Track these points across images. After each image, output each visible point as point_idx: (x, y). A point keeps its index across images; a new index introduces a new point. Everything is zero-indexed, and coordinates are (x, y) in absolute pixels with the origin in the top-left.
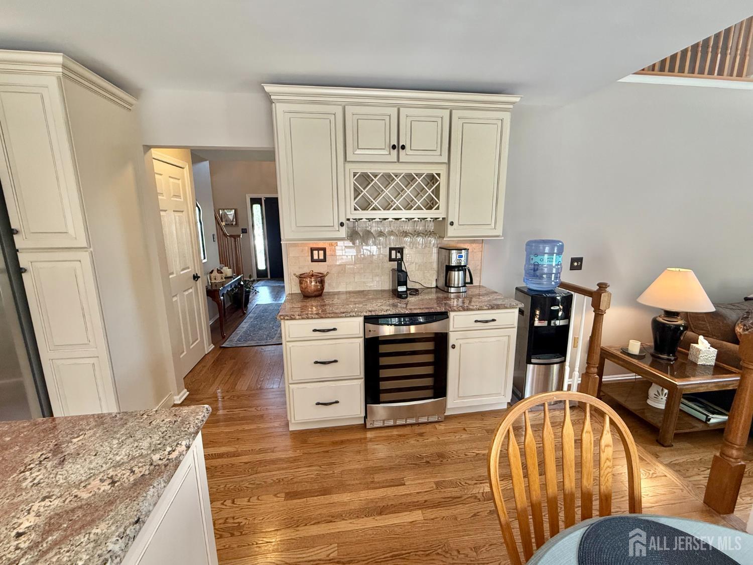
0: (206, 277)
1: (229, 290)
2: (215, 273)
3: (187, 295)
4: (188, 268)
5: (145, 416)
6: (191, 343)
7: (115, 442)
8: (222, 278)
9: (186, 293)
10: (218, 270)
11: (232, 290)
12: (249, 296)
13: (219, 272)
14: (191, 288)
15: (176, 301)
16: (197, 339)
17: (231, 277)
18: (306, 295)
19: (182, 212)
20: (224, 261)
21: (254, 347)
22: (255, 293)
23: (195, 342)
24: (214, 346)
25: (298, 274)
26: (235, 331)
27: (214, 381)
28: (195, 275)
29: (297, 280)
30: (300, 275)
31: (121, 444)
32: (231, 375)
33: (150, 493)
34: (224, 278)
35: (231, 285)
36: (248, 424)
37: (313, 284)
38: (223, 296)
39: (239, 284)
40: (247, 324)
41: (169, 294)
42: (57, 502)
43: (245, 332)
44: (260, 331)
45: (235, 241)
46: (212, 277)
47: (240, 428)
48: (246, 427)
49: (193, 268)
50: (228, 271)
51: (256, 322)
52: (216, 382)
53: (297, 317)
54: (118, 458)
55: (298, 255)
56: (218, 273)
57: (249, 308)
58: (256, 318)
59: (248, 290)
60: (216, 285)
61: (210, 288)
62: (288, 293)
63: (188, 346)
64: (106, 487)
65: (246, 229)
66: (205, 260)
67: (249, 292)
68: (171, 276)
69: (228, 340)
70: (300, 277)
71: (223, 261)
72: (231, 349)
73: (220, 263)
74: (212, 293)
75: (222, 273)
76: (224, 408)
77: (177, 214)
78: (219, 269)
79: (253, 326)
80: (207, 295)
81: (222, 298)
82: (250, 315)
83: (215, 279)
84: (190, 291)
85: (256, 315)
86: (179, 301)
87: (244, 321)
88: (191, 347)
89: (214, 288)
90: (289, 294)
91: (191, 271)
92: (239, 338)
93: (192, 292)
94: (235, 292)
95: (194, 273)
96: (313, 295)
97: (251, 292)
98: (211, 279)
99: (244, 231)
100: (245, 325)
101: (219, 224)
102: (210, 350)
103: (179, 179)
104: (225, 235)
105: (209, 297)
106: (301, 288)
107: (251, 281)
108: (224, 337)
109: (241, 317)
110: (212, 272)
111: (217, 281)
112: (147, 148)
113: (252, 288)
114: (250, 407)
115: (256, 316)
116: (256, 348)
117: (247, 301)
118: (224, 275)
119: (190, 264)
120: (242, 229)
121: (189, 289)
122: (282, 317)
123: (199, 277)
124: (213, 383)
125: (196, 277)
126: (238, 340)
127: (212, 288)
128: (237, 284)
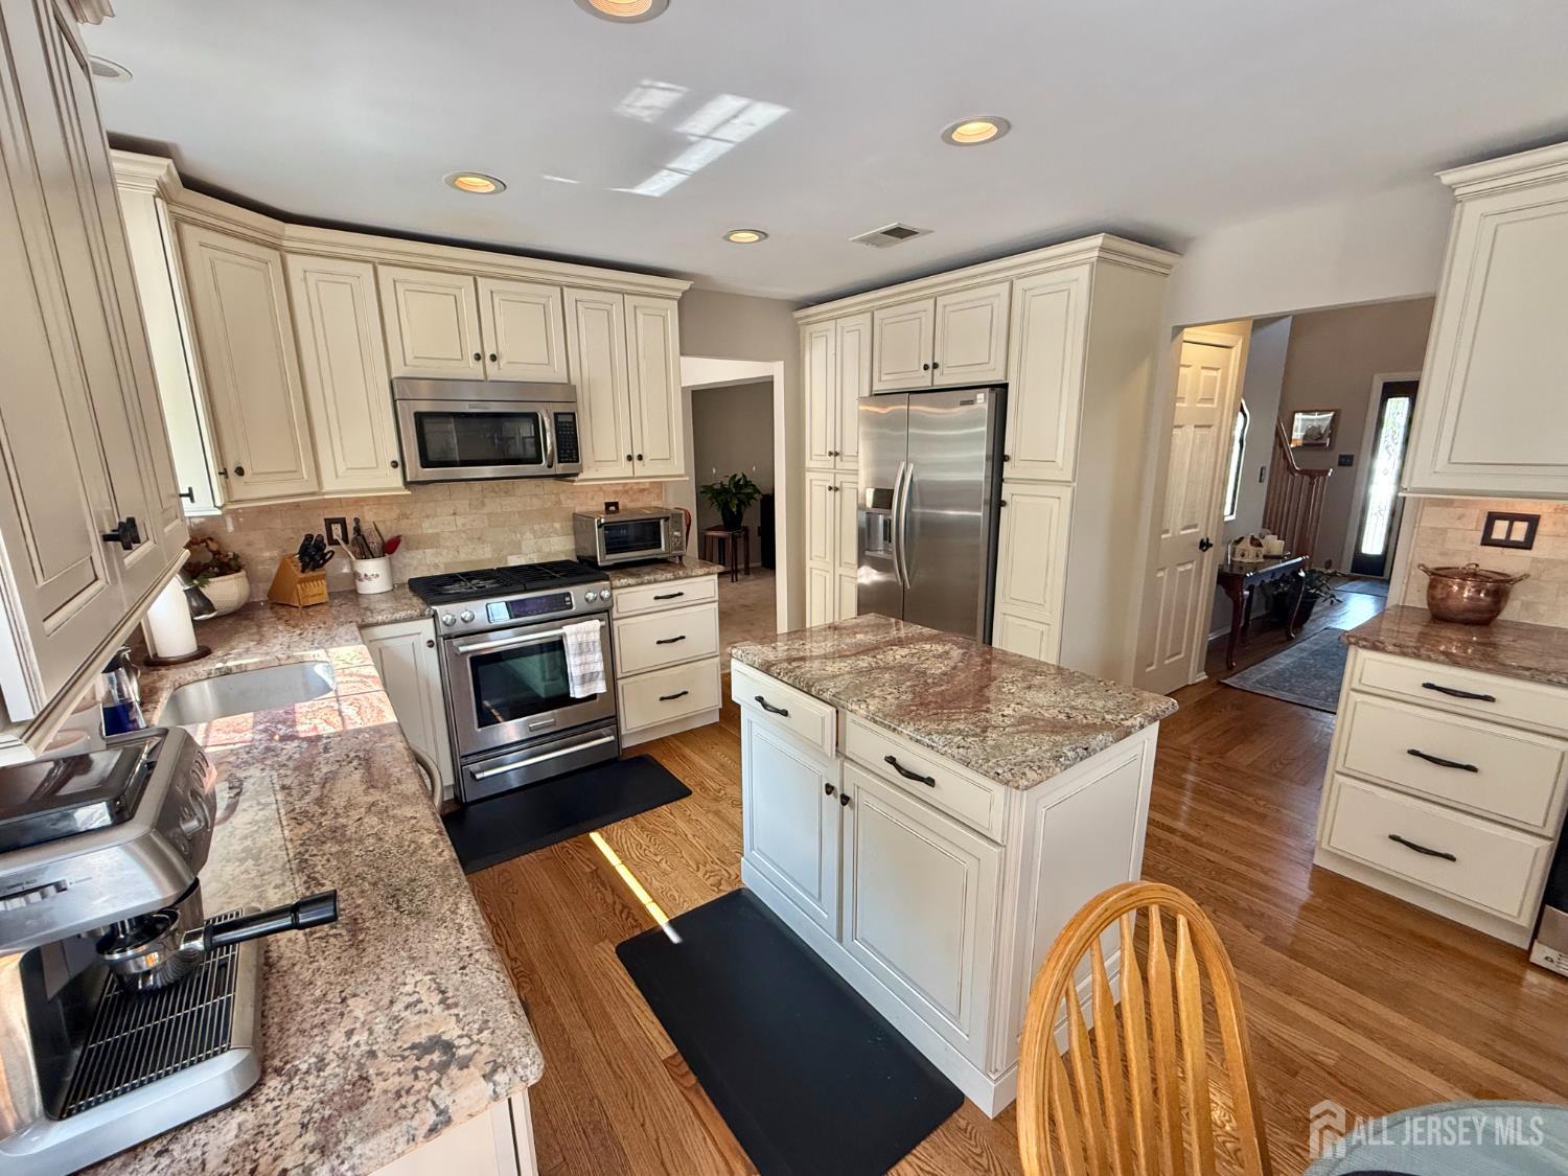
0: (1223, 549)
1: (1267, 581)
2: (1246, 545)
3: (1182, 572)
4: (1195, 526)
5: (1102, 684)
6: (1168, 654)
7: (1072, 692)
8: (1257, 556)
9: (1181, 569)
10: (1253, 538)
11: (1275, 584)
12: (1312, 605)
13: (1256, 543)
14: (1192, 562)
15: (1162, 578)
16: (1179, 653)
17: (1279, 558)
18: (1440, 615)
19: (1210, 426)
20: (1272, 522)
21: (1291, 705)
22: (1329, 600)
23: (1174, 656)
24: (1206, 677)
25: (1431, 566)
26: (1258, 666)
27: (1192, 728)
28: (1205, 541)
29: (1426, 580)
30: (1438, 569)
31: (1077, 695)
32: (1225, 732)
33: (1100, 737)
34: (1261, 556)
35: (1273, 573)
36: (1232, 814)
37: (1465, 594)
38: (1251, 589)
39: (1295, 574)
40: (1288, 661)
41: (1154, 567)
42: (1026, 710)
43: (1280, 674)
44: (1316, 681)
45: (1311, 484)
46: (1237, 550)
47: (1216, 812)
48: (1228, 817)
49: (1204, 527)
50: (1275, 544)
51: (1311, 661)
52: (1193, 732)
53: (1390, 648)
54: (1073, 703)
55: (1447, 525)
56: (1251, 543)
57: (1304, 632)
58: (1314, 654)
59: (1313, 591)
60: (1241, 568)
61: (1227, 570)
62: (1395, 603)
63: (1162, 657)
64: (1062, 717)
65: (1351, 458)
66: (1233, 517)
67: (1316, 596)
68: (1163, 536)
69: (1238, 675)
70: (1433, 574)
71: (1270, 522)
72: (1238, 692)
73: (1263, 527)
74: (1228, 580)
75: (1260, 545)
76: (1198, 774)
77: (1200, 431)
78: (1256, 537)
79: (1301, 664)
80: (1218, 582)
81: (1246, 593)
82: (1303, 645)
83: (1243, 555)
84: (1189, 566)
85: (1317, 648)
86: (1165, 578)
87: (1286, 652)
88: (1167, 662)
89: (1236, 571)
90: (1397, 606)
91: (1199, 533)
92: (1262, 679)
93: (1191, 570)
94: (1280, 590)
95: (1202, 536)
96: (1460, 617)
97: (1320, 600)
98: (1233, 554)
99: (1346, 461)
100: (1284, 660)
101: (1281, 446)
102: (1197, 681)
103: (1218, 369)
104: (1290, 469)
105: (1220, 587)
106: (1431, 598)
107: (1328, 574)
108: (1230, 668)
109: (1281, 642)
110: (1238, 542)
111: (1245, 560)
112: (1179, 330)
113: (1324, 589)
114: (1248, 795)
115: (1317, 650)
116: (1295, 707)
117: (1305, 614)
118: (1263, 551)
119: (1200, 520)
120: (1341, 457)
121: (1187, 563)
122: (1353, 640)
123: (1211, 545)
124: (1188, 732)
125: (1205, 545)
126: (1257, 681)
127: (1231, 570)
128: (1288, 574)
